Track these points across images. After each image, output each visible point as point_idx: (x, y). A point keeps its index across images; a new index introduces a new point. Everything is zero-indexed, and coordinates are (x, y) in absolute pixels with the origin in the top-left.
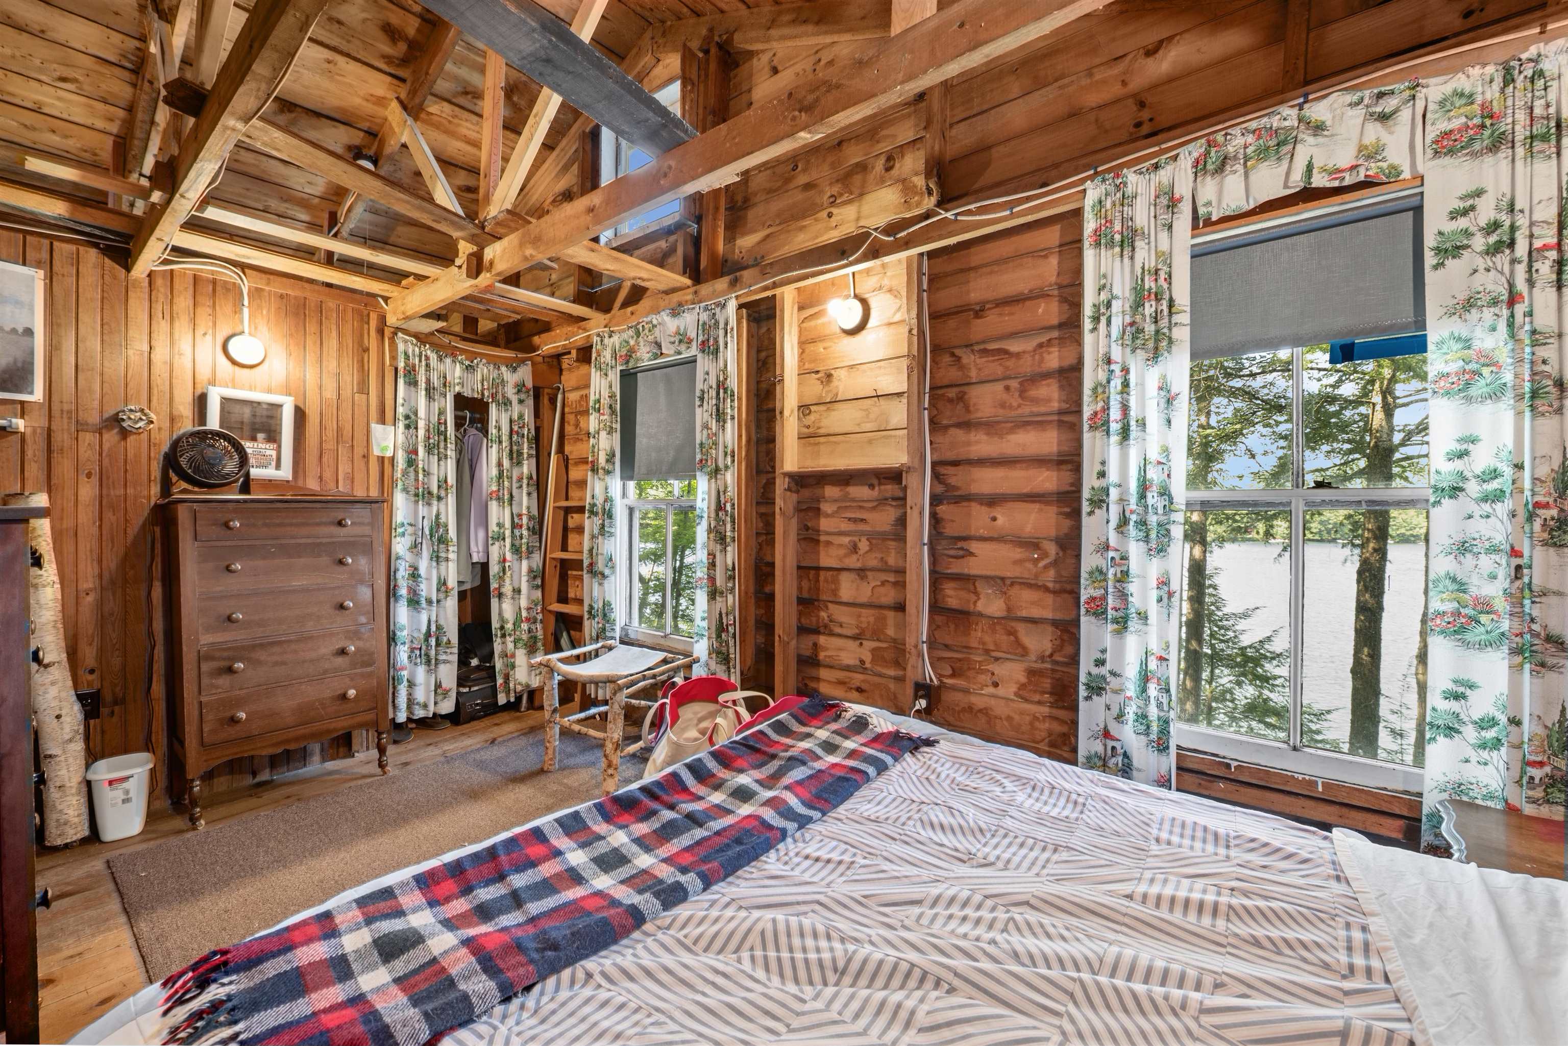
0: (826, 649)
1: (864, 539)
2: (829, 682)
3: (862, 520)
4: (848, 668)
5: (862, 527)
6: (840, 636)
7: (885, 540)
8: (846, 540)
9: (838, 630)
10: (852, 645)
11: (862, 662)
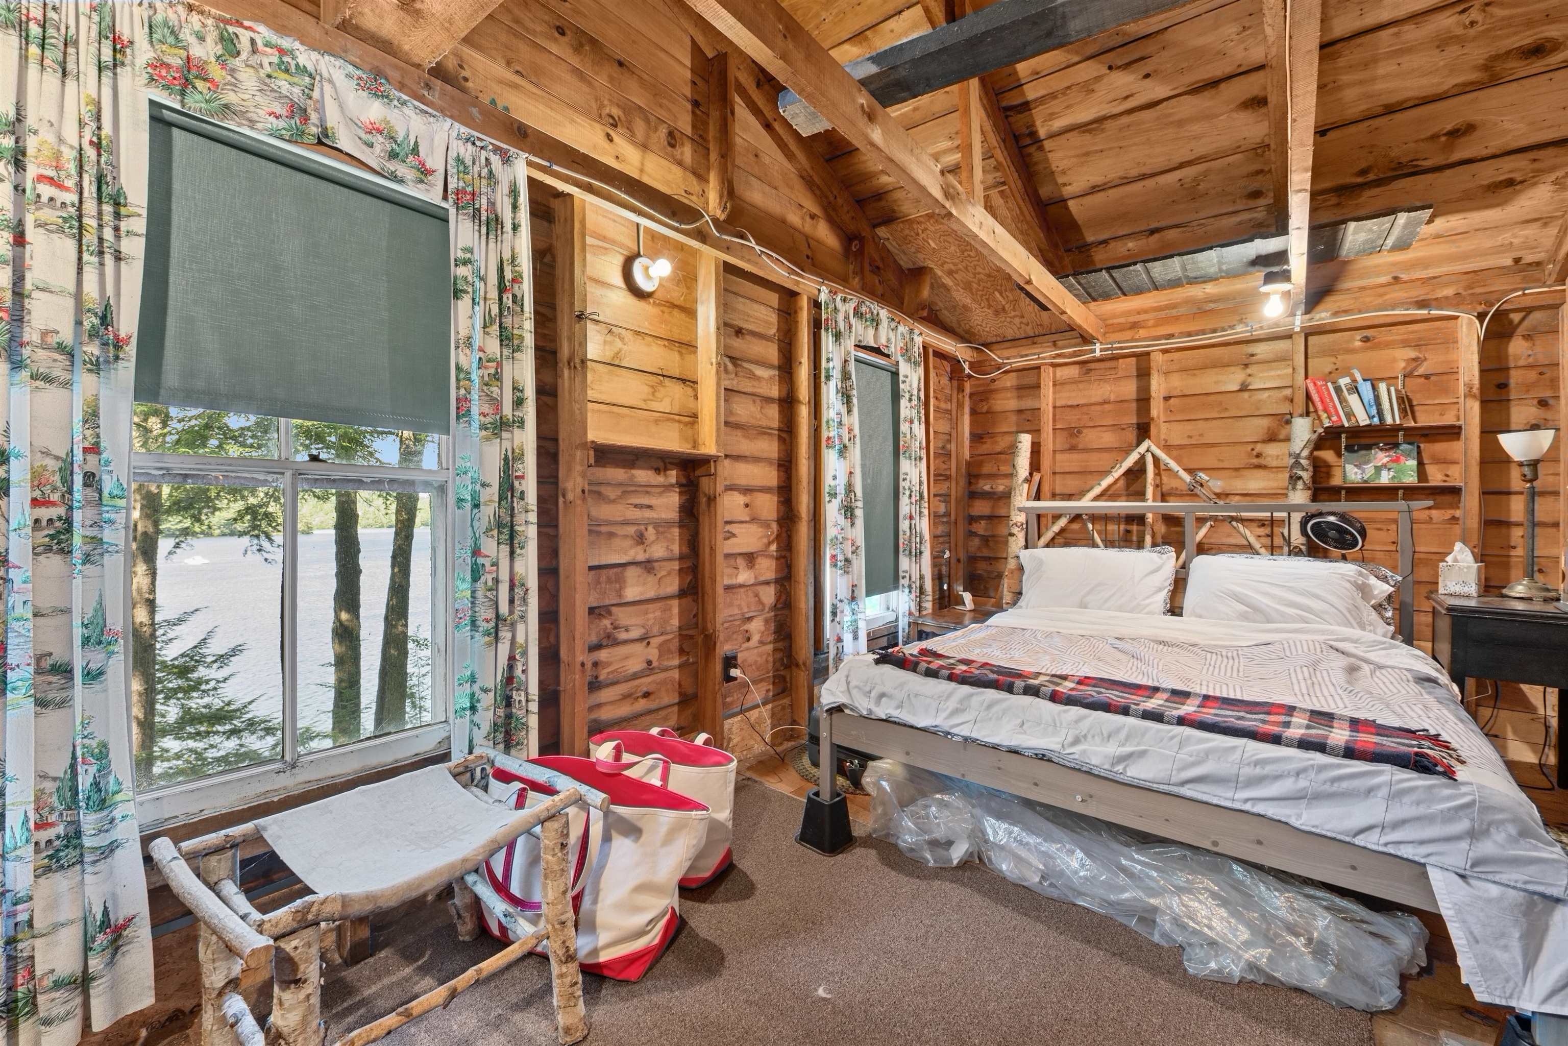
0: (608, 664)
1: (650, 528)
2: (611, 703)
3: (650, 507)
4: (635, 676)
5: (648, 514)
6: (626, 642)
7: (670, 527)
8: (631, 530)
9: (623, 636)
10: (639, 648)
11: (649, 663)
